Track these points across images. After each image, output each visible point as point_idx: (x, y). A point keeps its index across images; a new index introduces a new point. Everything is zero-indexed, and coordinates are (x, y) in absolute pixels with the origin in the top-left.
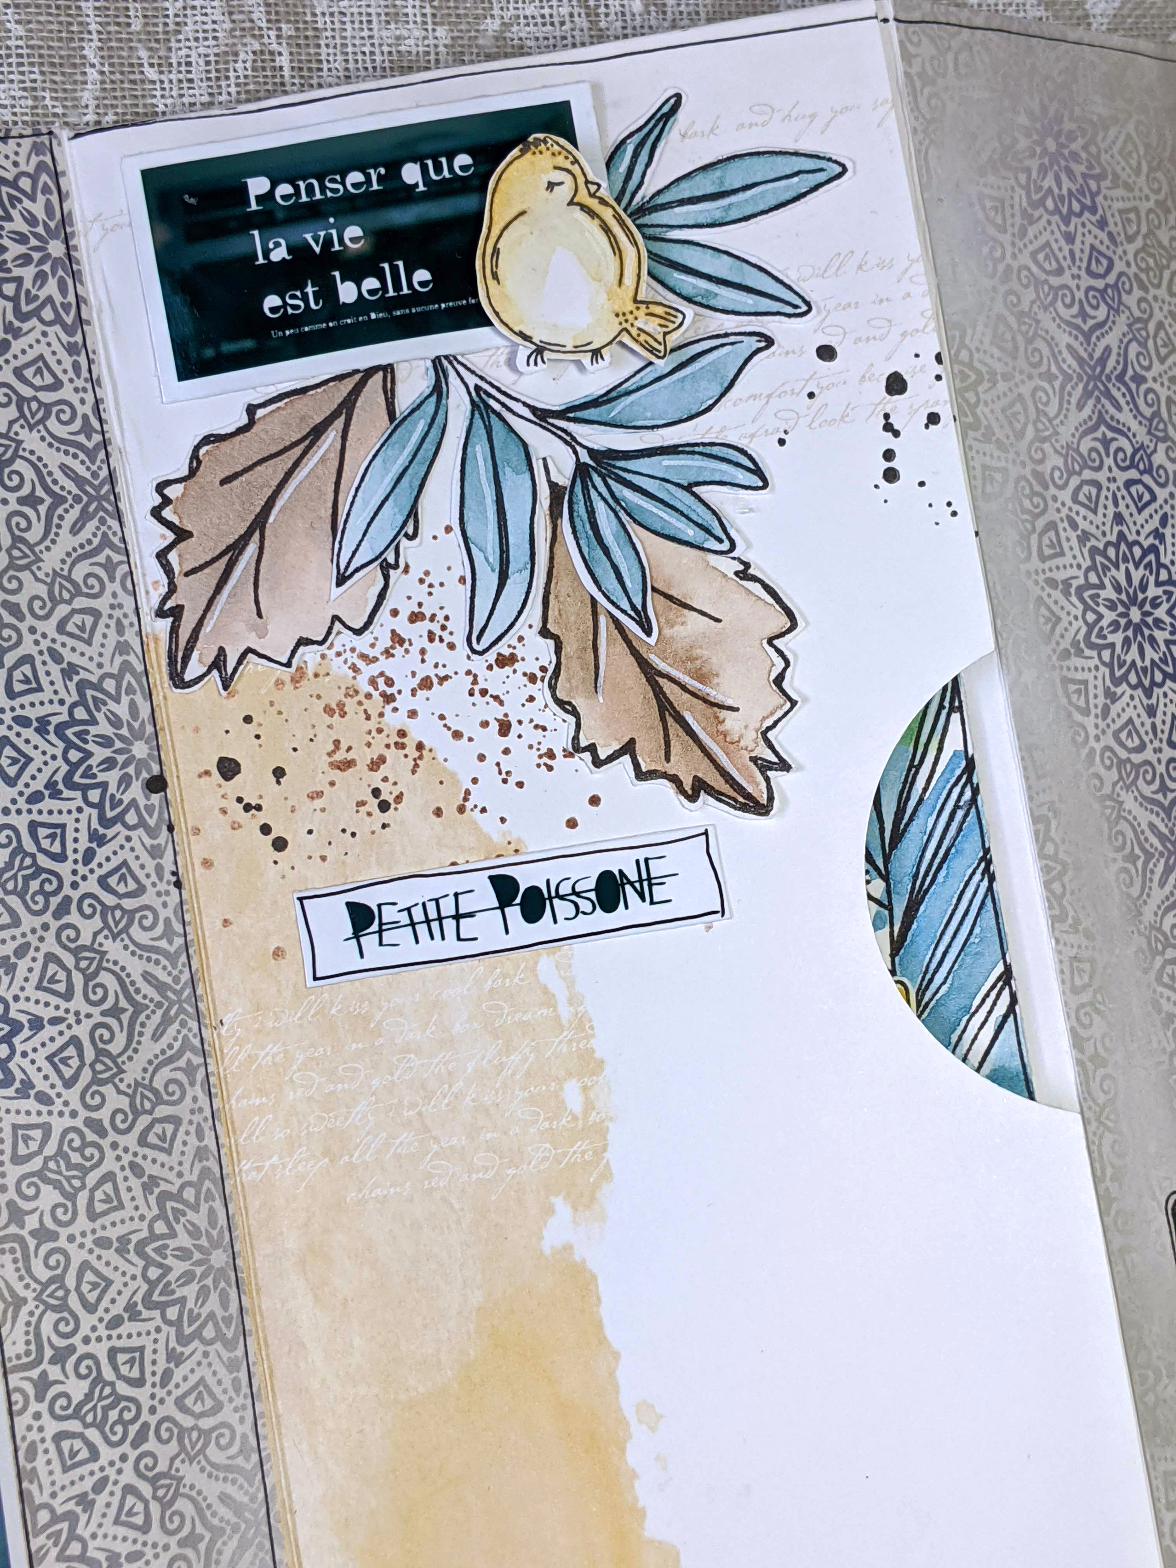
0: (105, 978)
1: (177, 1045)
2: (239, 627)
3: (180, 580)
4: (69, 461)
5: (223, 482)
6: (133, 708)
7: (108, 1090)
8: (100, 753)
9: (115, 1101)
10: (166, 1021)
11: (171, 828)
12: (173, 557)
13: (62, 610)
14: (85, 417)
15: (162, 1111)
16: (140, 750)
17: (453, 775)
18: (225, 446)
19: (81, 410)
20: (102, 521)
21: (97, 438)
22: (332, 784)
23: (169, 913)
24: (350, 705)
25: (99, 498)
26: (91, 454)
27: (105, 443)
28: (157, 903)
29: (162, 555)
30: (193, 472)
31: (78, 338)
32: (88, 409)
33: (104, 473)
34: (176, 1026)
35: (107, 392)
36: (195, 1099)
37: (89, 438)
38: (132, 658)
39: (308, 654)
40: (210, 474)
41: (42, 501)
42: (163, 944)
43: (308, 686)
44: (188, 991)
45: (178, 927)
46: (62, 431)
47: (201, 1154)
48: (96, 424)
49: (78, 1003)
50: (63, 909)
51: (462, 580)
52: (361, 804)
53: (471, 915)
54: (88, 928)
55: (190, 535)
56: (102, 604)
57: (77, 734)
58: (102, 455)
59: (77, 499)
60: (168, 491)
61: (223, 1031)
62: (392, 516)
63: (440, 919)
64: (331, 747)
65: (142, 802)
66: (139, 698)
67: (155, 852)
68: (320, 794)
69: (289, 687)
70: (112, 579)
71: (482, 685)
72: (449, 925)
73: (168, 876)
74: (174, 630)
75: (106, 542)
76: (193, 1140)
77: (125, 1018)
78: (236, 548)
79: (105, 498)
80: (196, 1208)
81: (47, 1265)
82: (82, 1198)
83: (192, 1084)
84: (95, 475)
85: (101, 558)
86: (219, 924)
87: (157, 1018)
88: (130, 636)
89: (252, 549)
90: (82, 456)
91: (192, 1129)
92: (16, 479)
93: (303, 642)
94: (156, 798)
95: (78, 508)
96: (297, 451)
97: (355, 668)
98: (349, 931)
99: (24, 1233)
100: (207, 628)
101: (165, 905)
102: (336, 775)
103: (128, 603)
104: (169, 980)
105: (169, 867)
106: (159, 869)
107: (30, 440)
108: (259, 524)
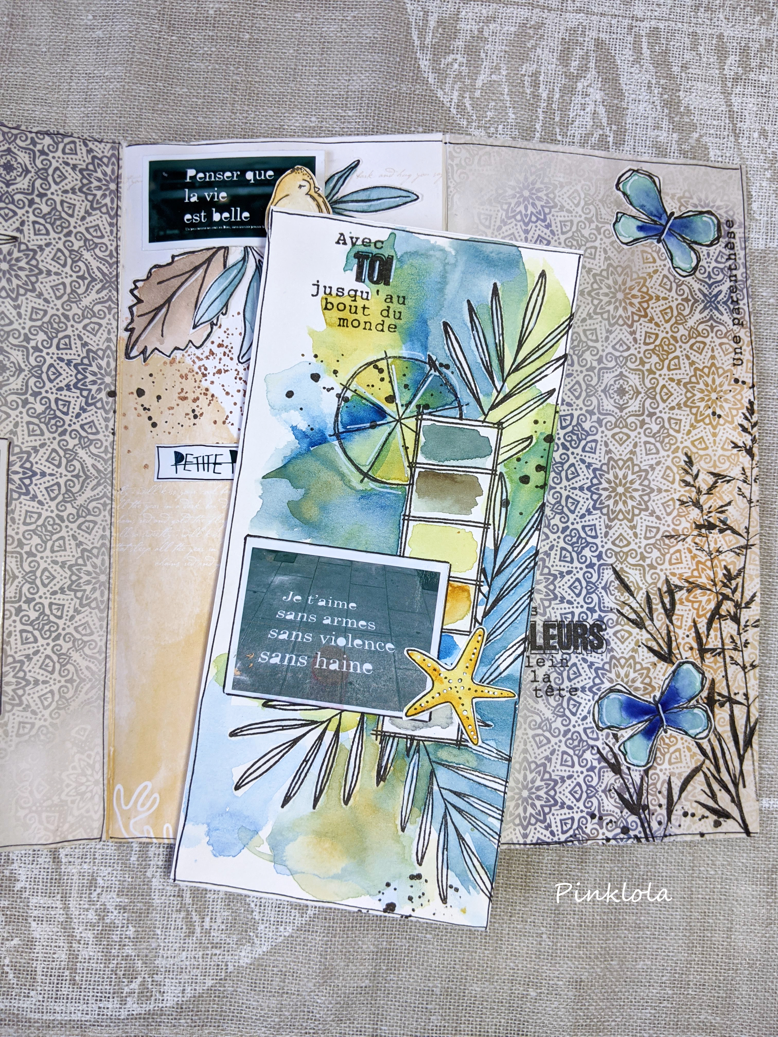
0: (75, 462)
1: (101, 494)
2: (154, 339)
3: (136, 318)
4: (101, 266)
5: (159, 283)
6: (108, 364)
7: (69, 505)
8: (91, 378)
9: (70, 509)
10: (98, 484)
11: (114, 412)
12: (135, 309)
13: (86, 321)
14: (111, 251)
15: (89, 518)
16: (108, 380)
17: (223, 409)
18: (161, 270)
19: (110, 248)
20: (110, 291)
21: (114, 260)
22: (177, 405)
23: (107, 444)
24: (190, 376)
25: (111, 282)
26: (111, 265)
27: (117, 262)
28: (103, 439)
29: (130, 308)
30: (148, 278)
31: (114, 221)
32: (113, 248)
33: (115, 273)
34: (102, 487)
35: (121, 243)
36: (105, 516)
37: (111, 259)
38: (112, 345)
39: (178, 354)
40: (154, 280)
41: (86, 279)
42: (103, 455)
43: (176, 366)
44: (109, 475)
45: (110, 450)
46: (100, 254)
47: (103, 537)
48: (115, 254)
49: (62, 470)
50: (63, 433)
51: (240, 334)
52: (187, 414)
53: (220, 464)
54: (72, 443)
55: (142, 301)
56: (103, 322)
57: (83, 369)
58: (115, 266)
59: (102, 281)
60: (138, 284)
61: (120, 492)
62: (218, 305)
63: (208, 463)
64: (180, 391)
65: (105, 399)
66: (111, 360)
67: (106, 420)
68: (173, 408)
69: (168, 365)
70: (110, 313)
71: (240, 375)
72: (211, 466)
73: (110, 430)
74: (130, 337)
75: (110, 299)
76: (100, 531)
77: (81, 480)
78: (158, 309)
79: (113, 282)
80: (97, 557)
81: (29, 566)
82: (49, 544)
83: (105, 510)
85: (107, 305)
86: (127, 451)
87: (94, 482)
88: (113, 336)
89: (164, 310)
90: (107, 265)
91: (101, 527)
92: (77, 268)
93: (177, 348)
94: (111, 399)
95: (101, 284)
96: (187, 275)
97: (194, 362)
98: (174, 463)
99: (22, 552)
100: (142, 338)
101: (106, 440)
102: (180, 402)
103: (114, 324)
104: (102, 469)
105: (111, 426)
106: (107, 426)
107: (87, 255)
108: (169, 301)
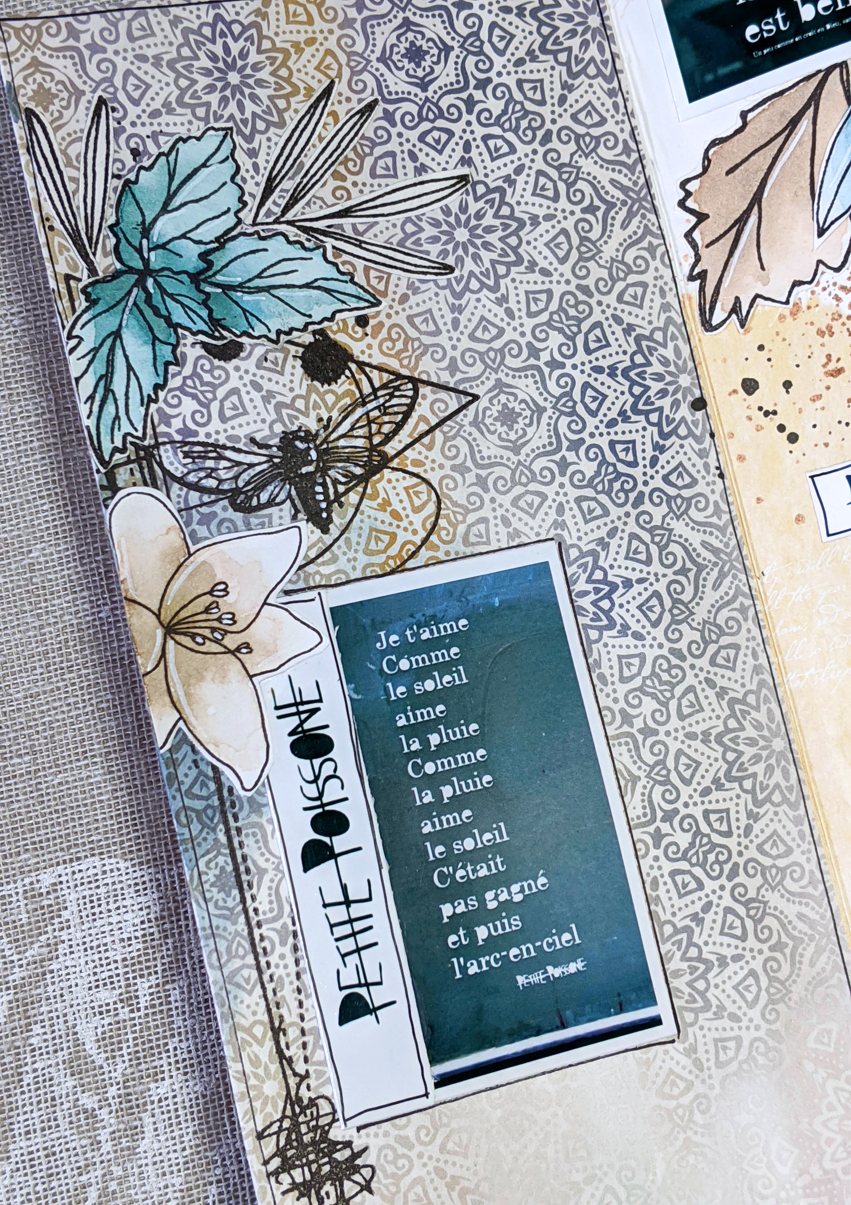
0: (674, 548)
1: (731, 593)
2: (749, 279)
3: (703, 251)
4: (616, 176)
5: (728, 173)
6: (677, 352)
7: (684, 627)
8: (656, 387)
9: (689, 635)
10: (722, 575)
11: (712, 435)
12: (696, 235)
13: (620, 286)
14: (625, 142)
15: (725, 640)
16: (685, 380)
18: (726, 145)
19: (621, 137)
20: (644, 216)
21: (635, 156)
22: (828, 388)
23: (717, 497)
24: (836, 326)
25: (639, 200)
26: (631, 169)
27: (641, 159)
28: (707, 491)
29: (688, 235)
30: (705, 169)
31: (615, 84)
32: (626, 135)
33: (642, 181)
34: (729, 578)
35: (639, 121)
36: (749, 631)
37: (629, 156)
38: (673, 314)
39: (802, 292)
40: (718, 169)
41: (599, 208)
42: (714, 520)
43: (804, 316)
44: (736, 553)
45: (724, 507)
46: (609, 155)
47: (757, 670)
48: (633, 145)
49: (656, 567)
50: (639, 501)
54: (658, 513)
55: (707, 216)
56: (648, 278)
57: (638, 375)
58: (639, 168)
59: (624, 203)
60: (688, 187)
61: (765, 579)
64: (825, 360)
65: (689, 418)
66: (681, 343)
67: (702, 454)
68: (819, 397)
69: (789, 319)
70: (654, 258)
73: (713, 470)
74: (702, 289)
75: (647, 231)
76: (750, 660)
77: (691, 575)
78: (742, 221)
79: (644, 199)
80: (757, 709)
81: (652, 753)
82: (673, 705)
83: (746, 619)
84: (635, 183)
85: (645, 244)
86: (754, 501)
87: (715, 574)
88: (671, 298)
89: (753, 220)
90: (625, 171)
91: (749, 652)
92: (579, 195)
93: (797, 284)
94: (699, 414)
95: (625, 209)
96: (782, 139)
97: (837, 298)
99: (634, 731)
100: (726, 285)
101: (713, 492)
102: (830, 381)
103: (667, 274)
104: (721, 546)
105: (713, 463)
106: (706, 466)
107: (587, 165)
108: (757, 199)
